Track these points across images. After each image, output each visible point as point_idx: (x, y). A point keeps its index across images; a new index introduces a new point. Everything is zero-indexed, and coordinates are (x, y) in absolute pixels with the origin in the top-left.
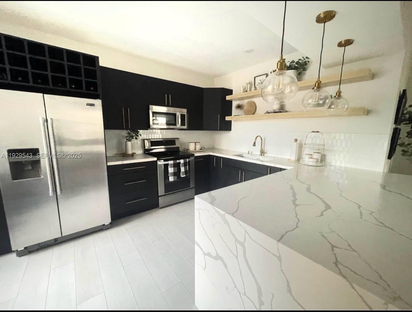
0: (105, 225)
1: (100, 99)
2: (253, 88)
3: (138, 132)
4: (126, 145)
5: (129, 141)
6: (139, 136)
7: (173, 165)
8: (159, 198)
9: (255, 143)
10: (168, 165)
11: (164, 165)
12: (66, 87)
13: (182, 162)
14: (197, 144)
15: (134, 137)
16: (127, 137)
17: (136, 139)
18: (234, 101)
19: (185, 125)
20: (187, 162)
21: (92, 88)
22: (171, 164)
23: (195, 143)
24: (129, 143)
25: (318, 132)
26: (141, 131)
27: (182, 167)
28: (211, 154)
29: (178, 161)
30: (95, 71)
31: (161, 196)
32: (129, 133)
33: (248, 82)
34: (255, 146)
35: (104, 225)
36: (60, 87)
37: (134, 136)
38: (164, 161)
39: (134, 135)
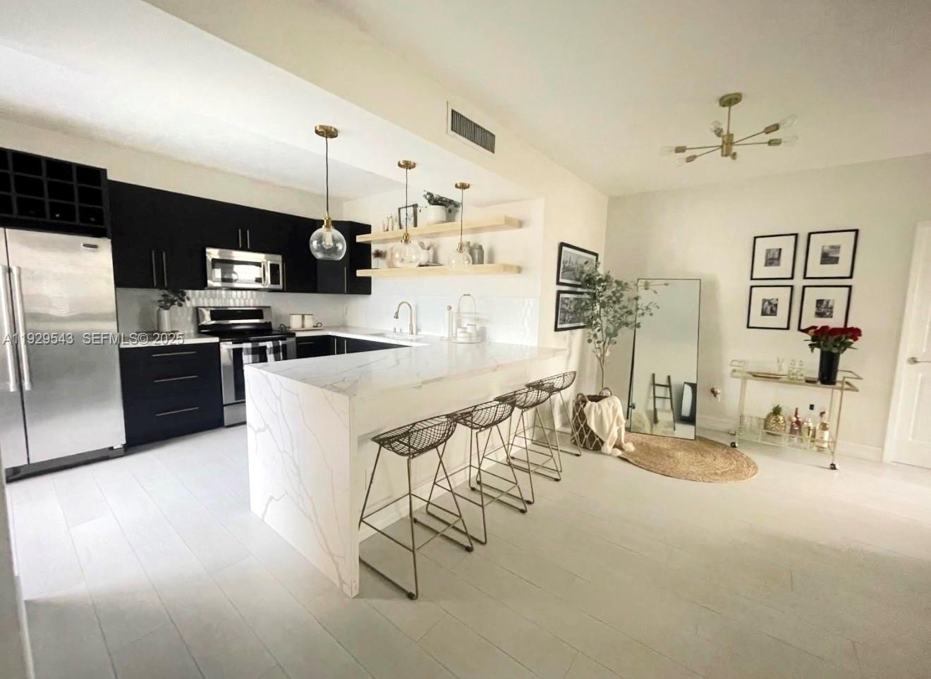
0: (115, 448)
1: (109, 238)
2: (396, 226)
3: (184, 294)
4: (159, 317)
5: (166, 309)
6: (187, 301)
7: (250, 351)
8: (225, 408)
9: (397, 313)
10: (241, 349)
11: (234, 350)
12: (44, 216)
13: (268, 347)
14: (306, 317)
15: (176, 303)
16: (160, 301)
17: (180, 305)
18: (374, 243)
19: (279, 283)
20: (279, 346)
21: (93, 219)
22: (247, 349)
23: (303, 316)
24: (165, 313)
25: (469, 295)
26: (189, 293)
27: (270, 354)
28: (331, 333)
29: (261, 344)
30: (99, 192)
31: (226, 405)
32: (164, 296)
33: (389, 216)
34: (397, 318)
35: (111, 448)
36: (31, 215)
37: (176, 301)
38: (233, 343)
39: (176, 298)
